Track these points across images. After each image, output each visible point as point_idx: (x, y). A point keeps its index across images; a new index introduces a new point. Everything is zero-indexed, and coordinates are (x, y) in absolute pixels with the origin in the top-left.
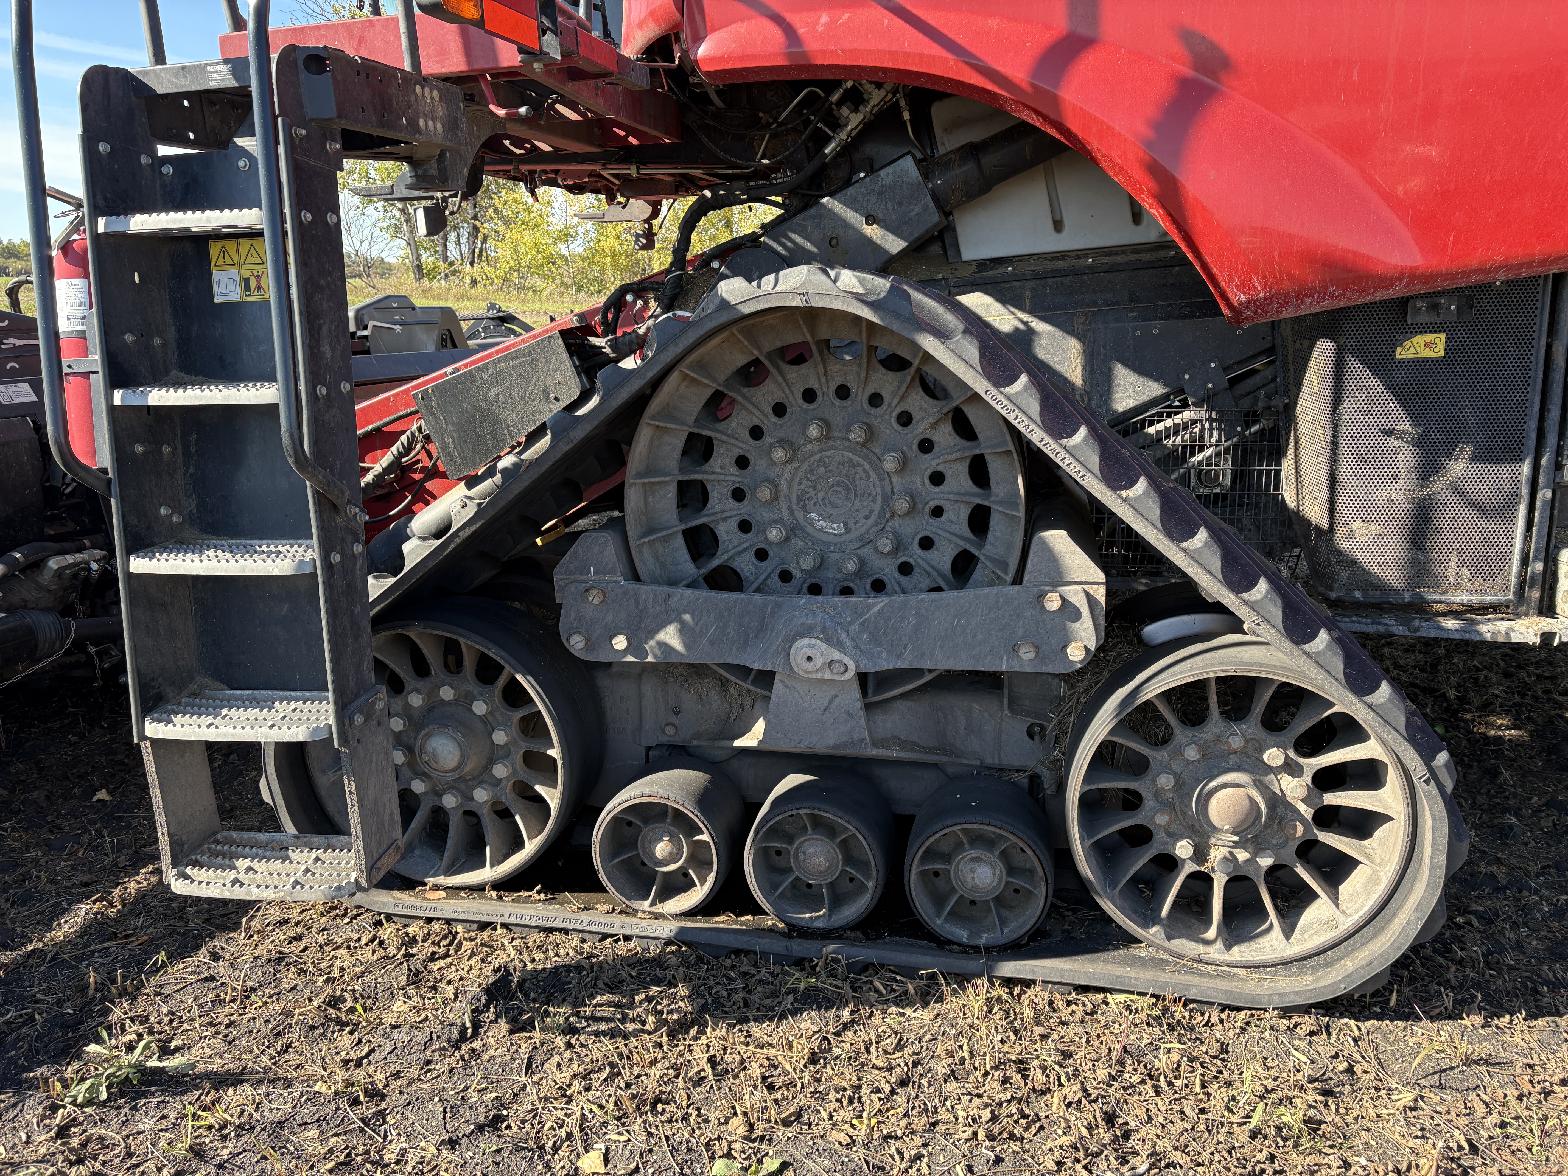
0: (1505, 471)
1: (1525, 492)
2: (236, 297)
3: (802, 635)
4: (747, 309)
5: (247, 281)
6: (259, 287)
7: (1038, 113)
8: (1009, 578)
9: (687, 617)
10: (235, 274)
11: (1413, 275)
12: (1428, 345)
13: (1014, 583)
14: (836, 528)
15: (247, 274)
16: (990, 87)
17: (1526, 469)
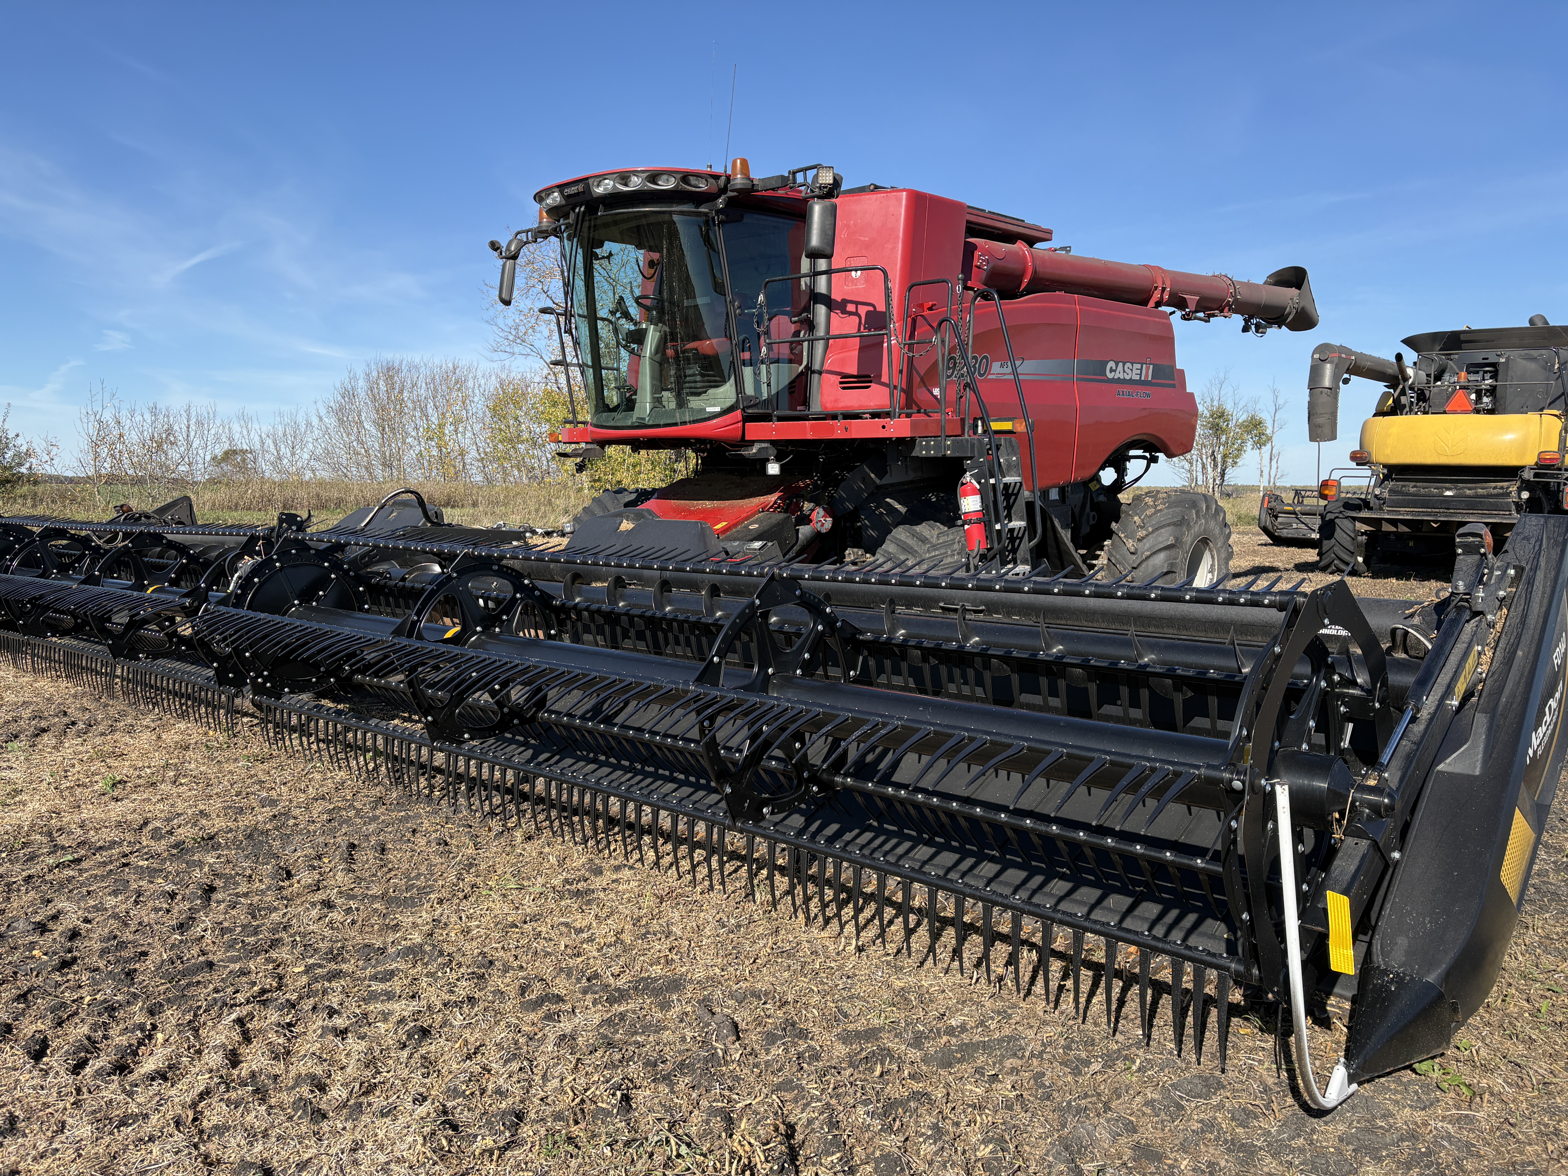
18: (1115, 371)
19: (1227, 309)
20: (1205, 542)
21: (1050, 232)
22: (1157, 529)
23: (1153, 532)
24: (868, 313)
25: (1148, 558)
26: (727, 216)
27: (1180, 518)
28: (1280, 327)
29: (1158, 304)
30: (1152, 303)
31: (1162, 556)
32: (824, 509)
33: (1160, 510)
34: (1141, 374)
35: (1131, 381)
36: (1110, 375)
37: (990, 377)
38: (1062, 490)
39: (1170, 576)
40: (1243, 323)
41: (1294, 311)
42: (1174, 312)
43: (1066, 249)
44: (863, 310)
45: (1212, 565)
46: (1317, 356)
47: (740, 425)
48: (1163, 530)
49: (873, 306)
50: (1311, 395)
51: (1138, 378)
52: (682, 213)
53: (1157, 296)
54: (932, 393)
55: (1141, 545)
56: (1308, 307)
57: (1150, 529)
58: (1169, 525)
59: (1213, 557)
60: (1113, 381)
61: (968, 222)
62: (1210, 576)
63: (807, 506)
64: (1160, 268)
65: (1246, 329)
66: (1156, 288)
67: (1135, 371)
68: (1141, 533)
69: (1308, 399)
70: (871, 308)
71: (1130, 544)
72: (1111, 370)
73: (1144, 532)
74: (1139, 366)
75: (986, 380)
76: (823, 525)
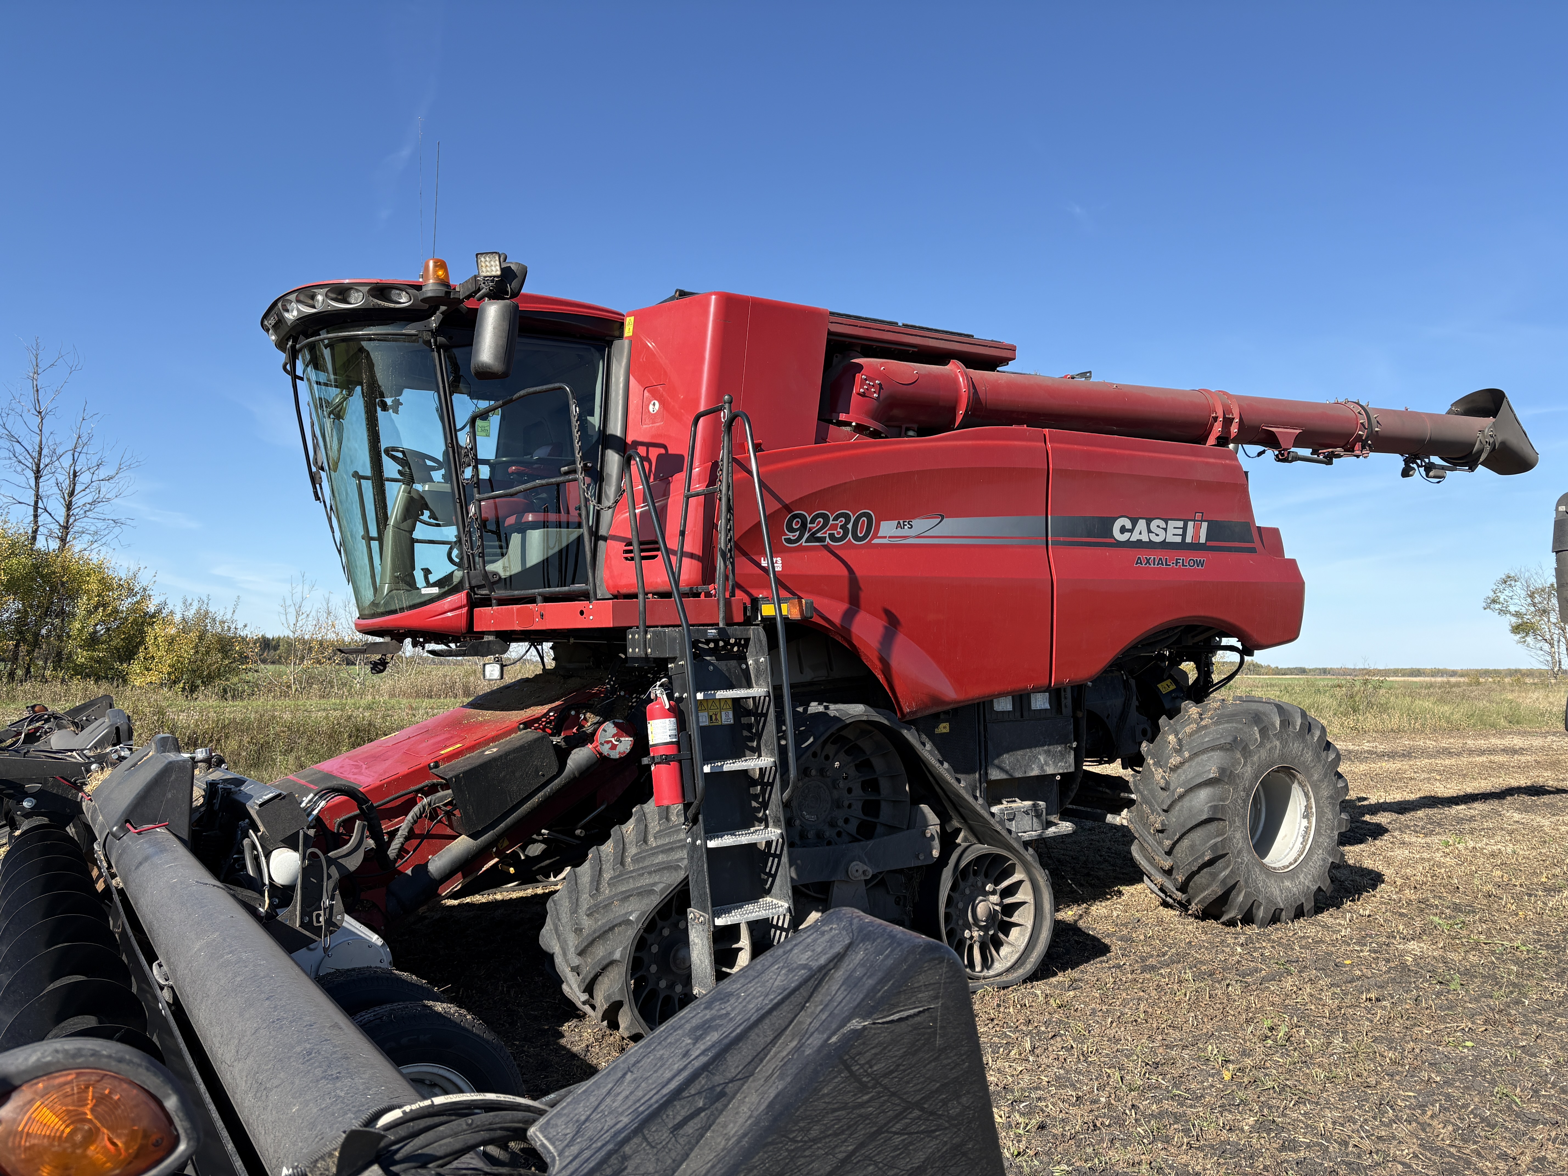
0: (972, 776)
1: (978, 785)
2: (707, 724)
3: (852, 861)
4: (848, 722)
5: (711, 717)
6: (716, 719)
7: (842, 636)
8: (905, 827)
9: (799, 862)
10: (706, 714)
11: (956, 702)
12: (945, 727)
13: (908, 829)
14: (813, 818)
15: (711, 714)
16: (827, 625)
17: (977, 775)
18: (1131, 531)
19: (1358, 446)
20: (1288, 772)
21: (1013, 349)
22: (1196, 755)
23: (1191, 758)
24: (660, 456)
25: (1181, 797)
26: (450, 338)
27: (1229, 739)
28: (1472, 469)
29: (1223, 441)
30: (1212, 440)
31: (1204, 794)
32: (616, 725)
33: (1205, 727)
34: (1184, 535)
35: (1165, 545)
36: (1122, 537)
37: (876, 541)
38: (1056, 694)
39: (1212, 827)
40: (1402, 465)
41: (1488, 448)
42: (1263, 452)
43: (1086, 375)
44: (654, 453)
45: (1308, 807)
46: (1562, 508)
47: (465, 610)
48: (1205, 757)
49: (665, 447)
50: (1558, 560)
51: (1178, 539)
52: (382, 338)
53: (1217, 429)
54: (759, 565)
55: (1174, 777)
56: (1514, 441)
57: (1187, 754)
58: (1213, 749)
59: (1306, 795)
60: (1128, 544)
61: (830, 333)
62: (1305, 822)
63: (590, 719)
64: (1225, 393)
65: (1406, 473)
66: (1215, 419)
67: (1171, 531)
68: (1175, 760)
69: (1555, 565)
70: (663, 451)
71: (1159, 774)
72: (1123, 530)
73: (1178, 759)
74: (1180, 524)
75: (870, 545)
76: (614, 747)
